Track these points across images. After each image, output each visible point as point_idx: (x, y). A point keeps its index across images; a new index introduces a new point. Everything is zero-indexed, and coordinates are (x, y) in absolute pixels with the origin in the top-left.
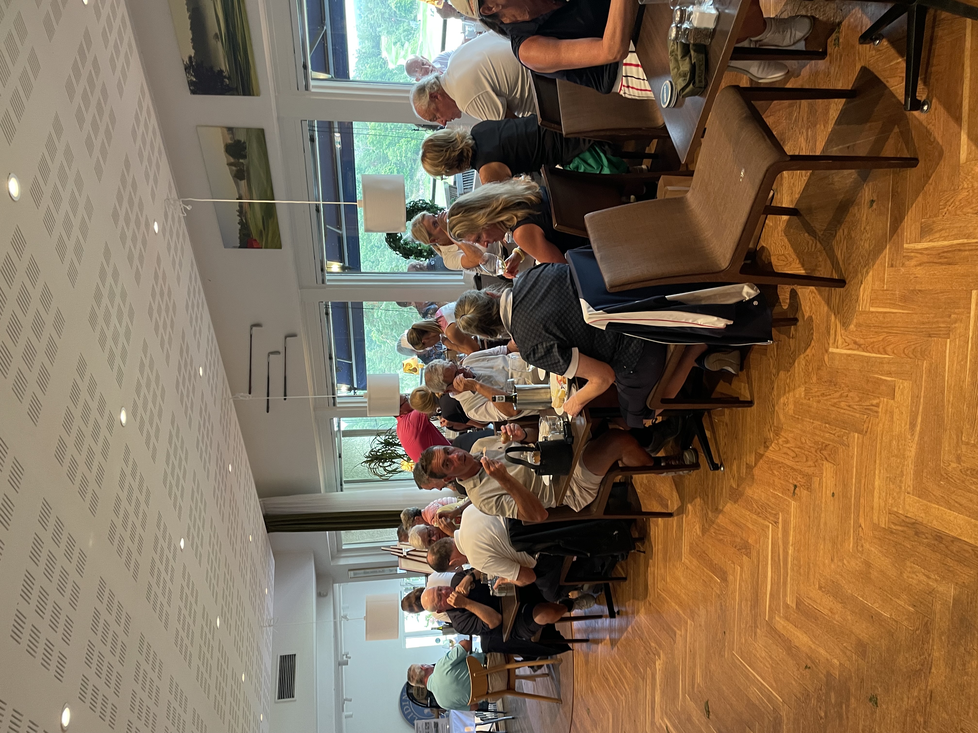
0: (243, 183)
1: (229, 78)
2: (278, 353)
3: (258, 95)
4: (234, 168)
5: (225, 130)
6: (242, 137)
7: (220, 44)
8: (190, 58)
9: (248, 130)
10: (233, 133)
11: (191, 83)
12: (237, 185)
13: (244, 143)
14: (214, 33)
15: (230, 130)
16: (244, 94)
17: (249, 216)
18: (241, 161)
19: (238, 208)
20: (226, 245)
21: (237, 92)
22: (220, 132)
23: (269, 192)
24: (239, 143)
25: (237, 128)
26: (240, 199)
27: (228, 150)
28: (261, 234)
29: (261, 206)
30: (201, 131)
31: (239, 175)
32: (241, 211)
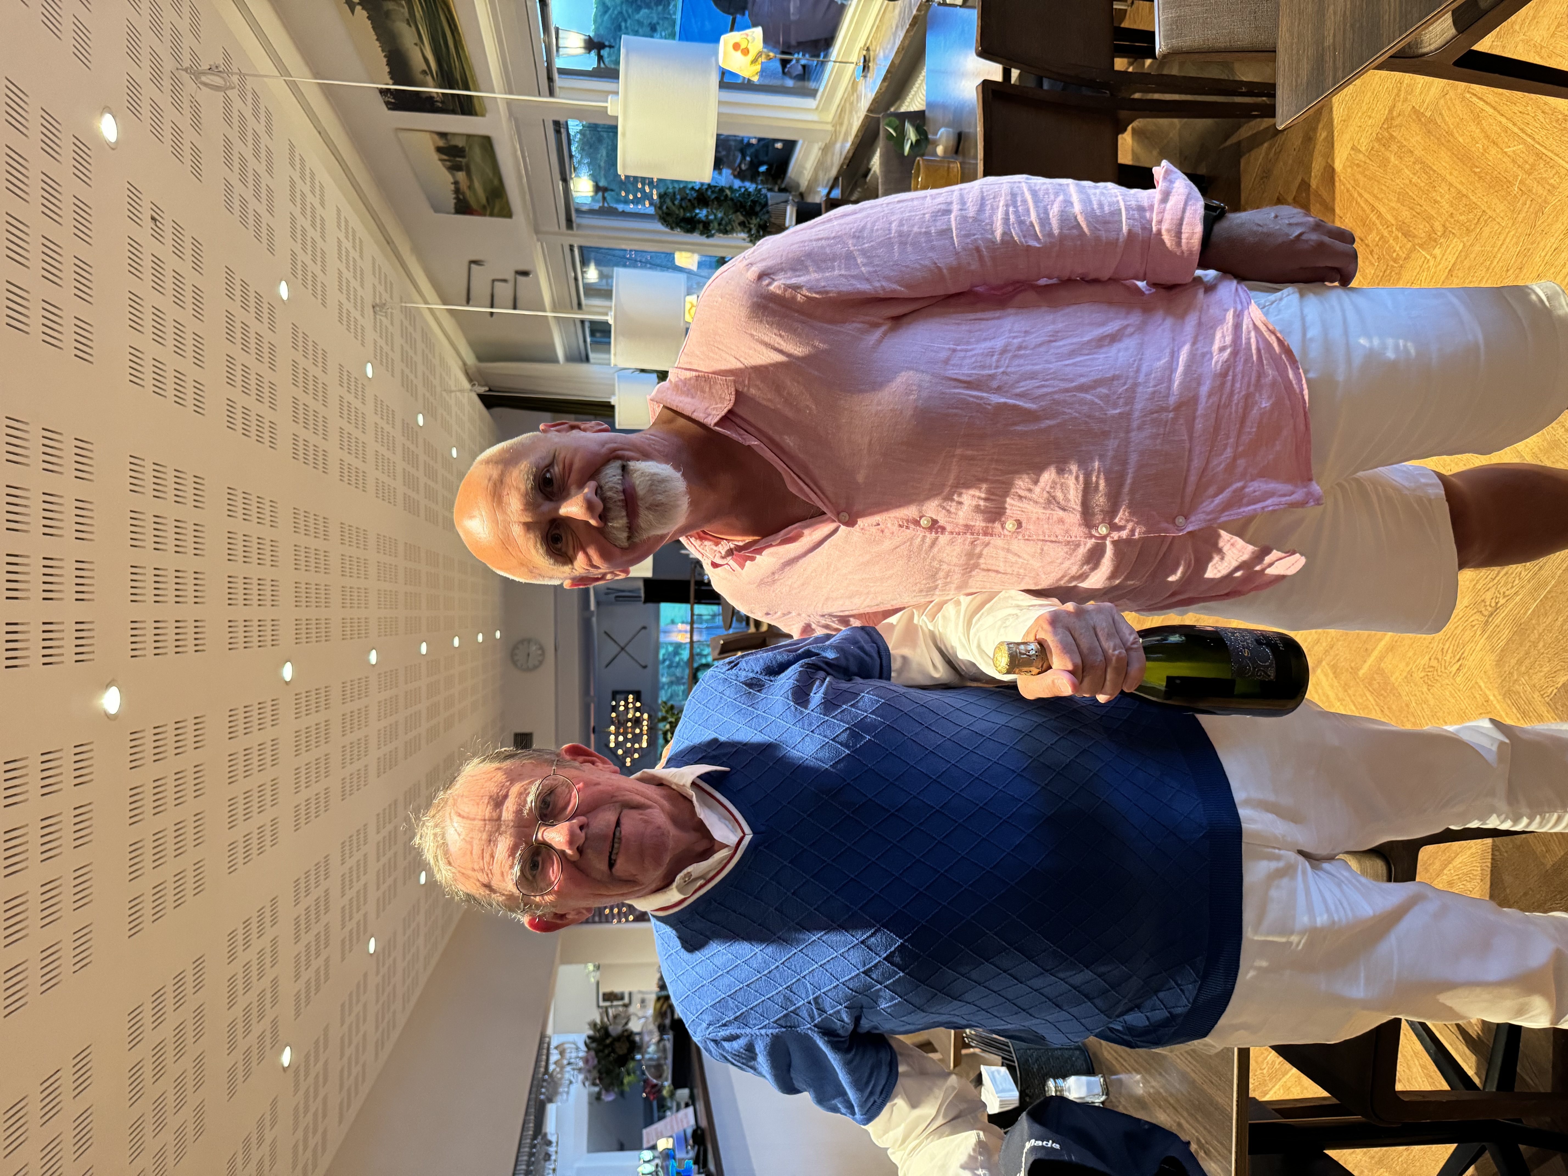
0: (461, 176)
1: (442, 102)
2: (505, 281)
3: (483, 115)
4: (448, 163)
5: (436, 137)
6: (460, 143)
7: (428, 78)
8: (387, 86)
9: (469, 136)
10: (446, 139)
11: (387, 103)
12: (453, 176)
13: (463, 147)
14: (420, 70)
15: (443, 135)
16: (464, 114)
17: (468, 193)
18: (458, 159)
19: (452, 187)
20: (437, 209)
21: (453, 112)
22: (428, 135)
23: (496, 182)
24: (456, 147)
25: (454, 134)
26: (456, 183)
27: (439, 150)
28: (484, 207)
29: (485, 190)
30: (401, 135)
31: (454, 168)
32: (457, 191)
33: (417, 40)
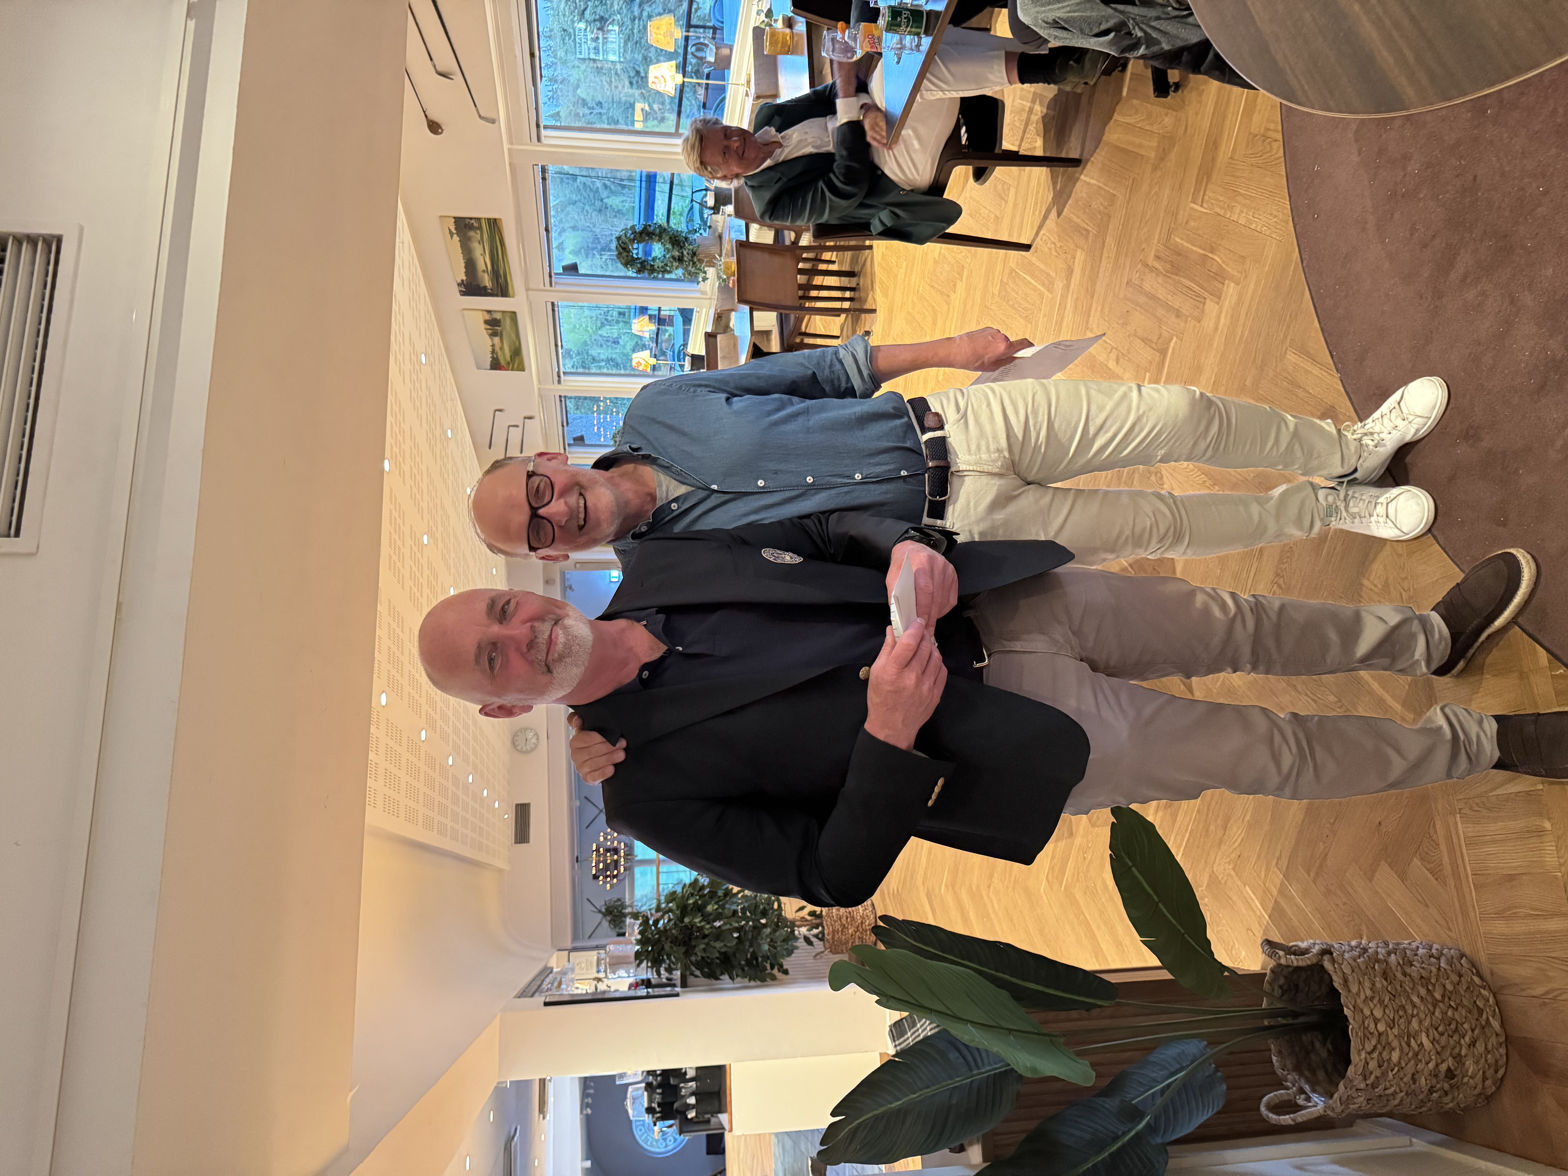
0: (497, 340)
1: (491, 289)
2: (515, 425)
3: (512, 297)
4: (490, 331)
5: (485, 313)
6: (498, 316)
7: (486, 275)
8: (462, 281)
9: (503, 312)
10: (491, 314)
11: (460, 291)
12: (492, 340)
13: (500, 318)
14: (482, 270)
15: (489, 312)
16: (503, 296)
17: (500, 353)
18: (496, 328)
19: (490, 349)
20: (479, 368)
21: (497, 295)
22: (480, 313)
23: (517, 343)
24: (496, 319)
25: (495, 311)
26: (493, 346)
27: (486, 322)
28: (508, 364)
29: (510, 350)
30: (465, 312)
31: (494, 334)
32: (493, 352)
33: (482, 252)
